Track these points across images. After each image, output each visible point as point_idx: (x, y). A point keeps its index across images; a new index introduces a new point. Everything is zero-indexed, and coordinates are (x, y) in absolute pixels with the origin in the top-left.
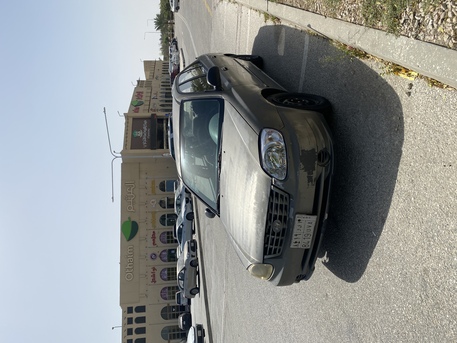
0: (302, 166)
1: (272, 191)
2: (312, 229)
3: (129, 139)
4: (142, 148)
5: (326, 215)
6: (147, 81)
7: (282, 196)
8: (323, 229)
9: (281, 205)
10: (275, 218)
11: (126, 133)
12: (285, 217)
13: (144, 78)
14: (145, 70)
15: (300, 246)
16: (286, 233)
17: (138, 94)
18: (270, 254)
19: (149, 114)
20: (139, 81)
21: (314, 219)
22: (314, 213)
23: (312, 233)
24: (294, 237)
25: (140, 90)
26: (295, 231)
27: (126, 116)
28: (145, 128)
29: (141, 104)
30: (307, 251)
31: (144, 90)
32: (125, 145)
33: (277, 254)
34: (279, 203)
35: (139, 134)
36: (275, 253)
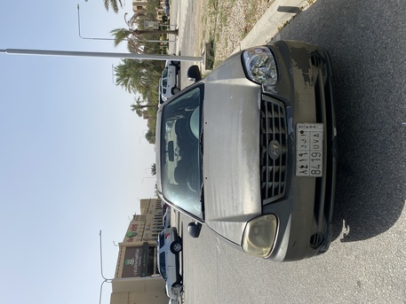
0: (295, 63)
1: (262, 102)
2: (320, 144)
3: (121, 268)
4: (133, 276)
5: (335, 129)
6: (142, 216)
7: (276, 107)
8: (334, 151)
9: (276, 119)
10: (271, 139)
11: (119, 262)
12: (283, 136)
13: (139, 213)
14: (141, 207)
15: (308, 174)
16: (288, 159)
17: (133, 227)
18: (270, 196)
19: (141, 243)
20: (134, 216)
21: (320, 128)
22: (319, 120)
23: (320, 150)
24: (299, 158)
25: (135, 223)
26: (299, 149)
27: (121, 245)
28: (137, 256)
29: (136, 234)
30: (318, 180)
31: (139, 223)
32: (117, 274)
33: (280, 196)
34: (274, 115)
35: (131, 262)
36: (276, 193)
